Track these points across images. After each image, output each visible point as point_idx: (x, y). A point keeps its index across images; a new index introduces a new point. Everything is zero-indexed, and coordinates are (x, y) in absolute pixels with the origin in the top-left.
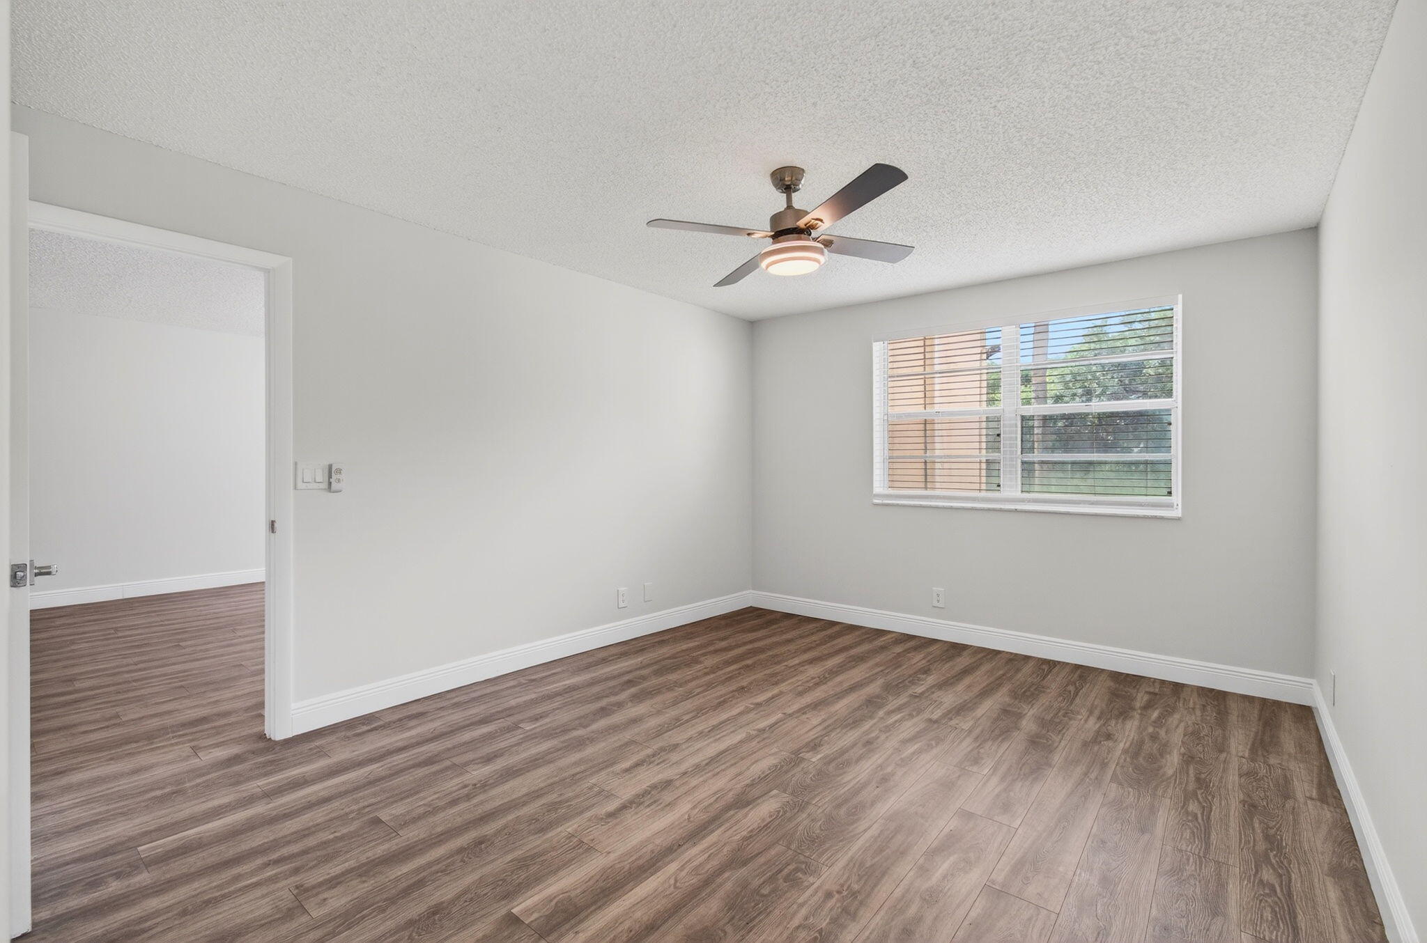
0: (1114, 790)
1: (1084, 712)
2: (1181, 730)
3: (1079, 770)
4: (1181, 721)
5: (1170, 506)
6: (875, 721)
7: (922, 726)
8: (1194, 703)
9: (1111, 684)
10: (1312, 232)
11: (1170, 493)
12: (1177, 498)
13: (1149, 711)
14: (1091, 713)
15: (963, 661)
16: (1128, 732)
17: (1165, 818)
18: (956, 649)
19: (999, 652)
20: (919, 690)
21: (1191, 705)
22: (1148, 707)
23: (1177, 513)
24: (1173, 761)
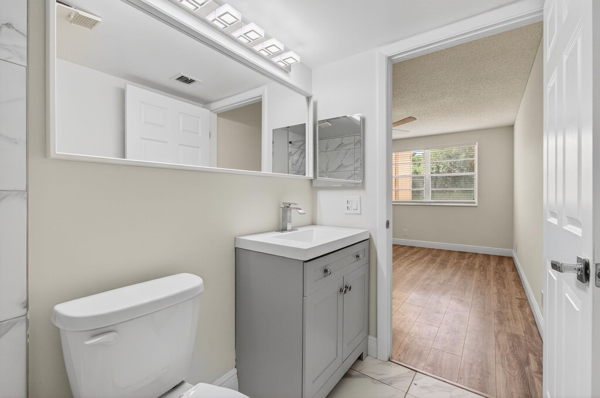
0: (463, 271)
1: (452, 259)
2: (478, 261)
3: (454, 268)
4: (478, 260)
5: (474, 203)
6: (398, 261)
7: (410, 262)
8: (481, 257)
9: (458, 254)
10: (511, 127)
11: (474, 199)
12: (476, 201)
13: (470, 258)
14: (454, 259)
15: (415, 250)
16: (465, 262)
17: (476, 274)
18: (412, 248)
19: (425, 248)
20: (406, 255)
21: (480, 257)
22: (469, 258)
23: (476, 205)
24: (477, 266)
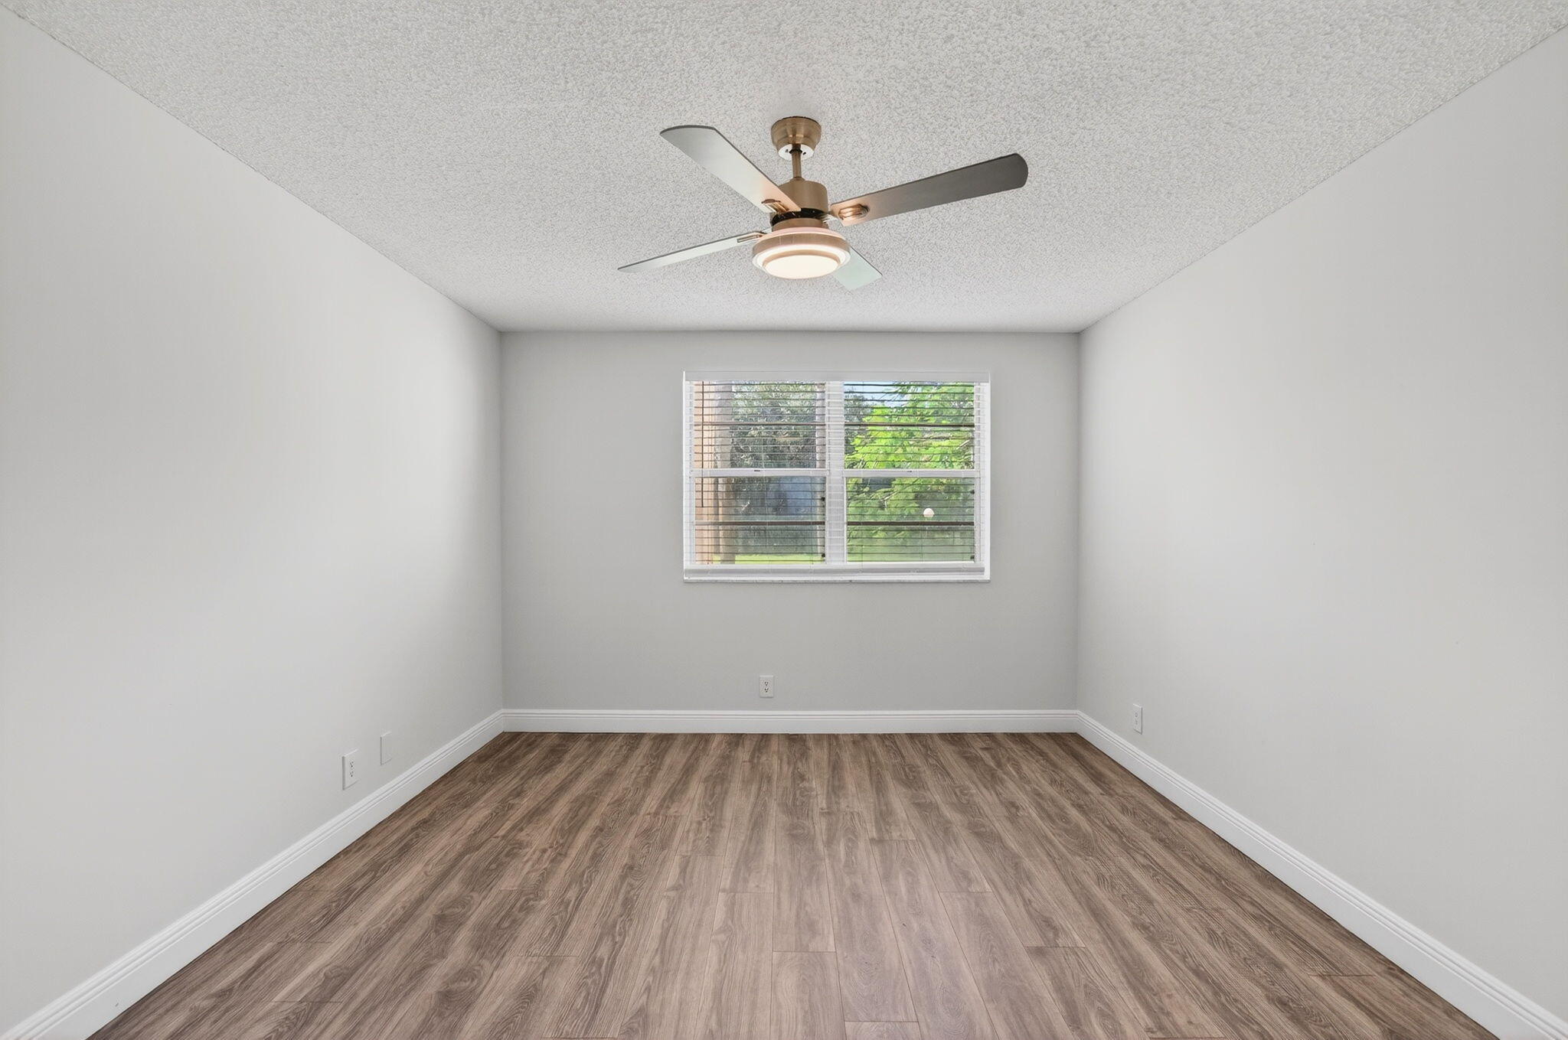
5: (973, 570)
11: (973, 558)
12: (985, 558)
23: (987, 576)
